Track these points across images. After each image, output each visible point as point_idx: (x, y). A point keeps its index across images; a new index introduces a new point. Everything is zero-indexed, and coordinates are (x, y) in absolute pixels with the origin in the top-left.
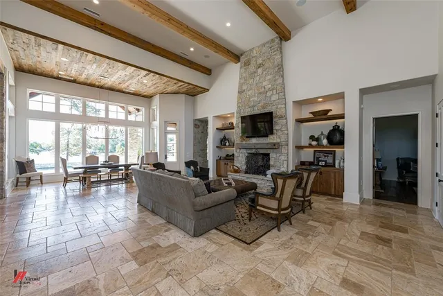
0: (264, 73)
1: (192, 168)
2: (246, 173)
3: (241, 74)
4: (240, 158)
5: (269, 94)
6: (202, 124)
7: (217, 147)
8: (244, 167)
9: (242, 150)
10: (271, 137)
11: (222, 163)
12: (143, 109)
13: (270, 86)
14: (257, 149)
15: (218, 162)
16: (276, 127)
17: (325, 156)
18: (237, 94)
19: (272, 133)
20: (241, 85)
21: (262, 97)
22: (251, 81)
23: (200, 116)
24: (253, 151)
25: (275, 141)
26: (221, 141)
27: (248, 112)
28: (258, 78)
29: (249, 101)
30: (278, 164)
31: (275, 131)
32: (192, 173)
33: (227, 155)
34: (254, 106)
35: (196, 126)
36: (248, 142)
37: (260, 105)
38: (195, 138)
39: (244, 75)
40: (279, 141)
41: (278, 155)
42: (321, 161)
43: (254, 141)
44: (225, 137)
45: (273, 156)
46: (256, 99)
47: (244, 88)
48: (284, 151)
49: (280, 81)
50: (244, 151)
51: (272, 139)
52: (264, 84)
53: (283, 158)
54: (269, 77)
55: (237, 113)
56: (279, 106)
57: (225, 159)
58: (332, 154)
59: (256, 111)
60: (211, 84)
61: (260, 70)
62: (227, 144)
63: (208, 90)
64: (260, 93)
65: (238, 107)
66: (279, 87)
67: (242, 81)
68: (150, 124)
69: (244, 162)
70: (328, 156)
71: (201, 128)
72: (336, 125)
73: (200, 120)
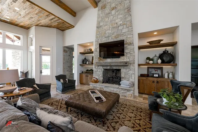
0: (117, 13)
1: (62, 80)
2: (103, 83)
3: (99, 15)
4: (98, 73)
5: (120, 28)
6: (69, 50)
7: (80, 65)
8: (101, 79)
9: (99, 67)
10: (122, 57)
11: (84, 75)
12: (21, 37)
13: (121, 22)
14: (111, 66)
15: (81, 75)
16: (126, 51)
17: (156, 71)
18: (95, 28)
19: (123, 55)
20: (99, 23)
21: (115, 30)
22: (106, 19)
23: (68, 44)
24: (108, 68)
25: (125, 61)
26: (83, 61)
27: (104, 40)
28: (112, 17)
29: (105, 33)
30: (127, 76)
31: (125, 54)
32: (61, 85)
33: (87, 70)
34: (108, 36)
35: (64, 51)
36: (104, 61)
37: (114, 35)
38: (64, 59)
39: (101, 15)
40: (128, 60)
41: (127, 70)
42: (155, 74)
43: (109, 60)
44: (85, 59)
45: (123, 71)
46: (110, 31)
47: (101, 24)
48: (131, 67)
49: (129, 19)
50: (101, 67)
51: (122, 59)
52: (117, 21)
53: (131, 72)
54: (121, 16)
55: (96, 42)
56: (129, 36)
57: (86, 73)
58: (160, 69)
59: (110, 40)
60: (76, 23)
61: (113, 12)
62: (87, 63)
63: (74, 27)
64: (114, 28)
65: (97, 37)
66: (128, 23)
67: (100, 19)
68: (28, 48)
69: (101, 75)
70: (157, 71)
71: (68, 52)
72: (166, 51)
73: (67, 47)
